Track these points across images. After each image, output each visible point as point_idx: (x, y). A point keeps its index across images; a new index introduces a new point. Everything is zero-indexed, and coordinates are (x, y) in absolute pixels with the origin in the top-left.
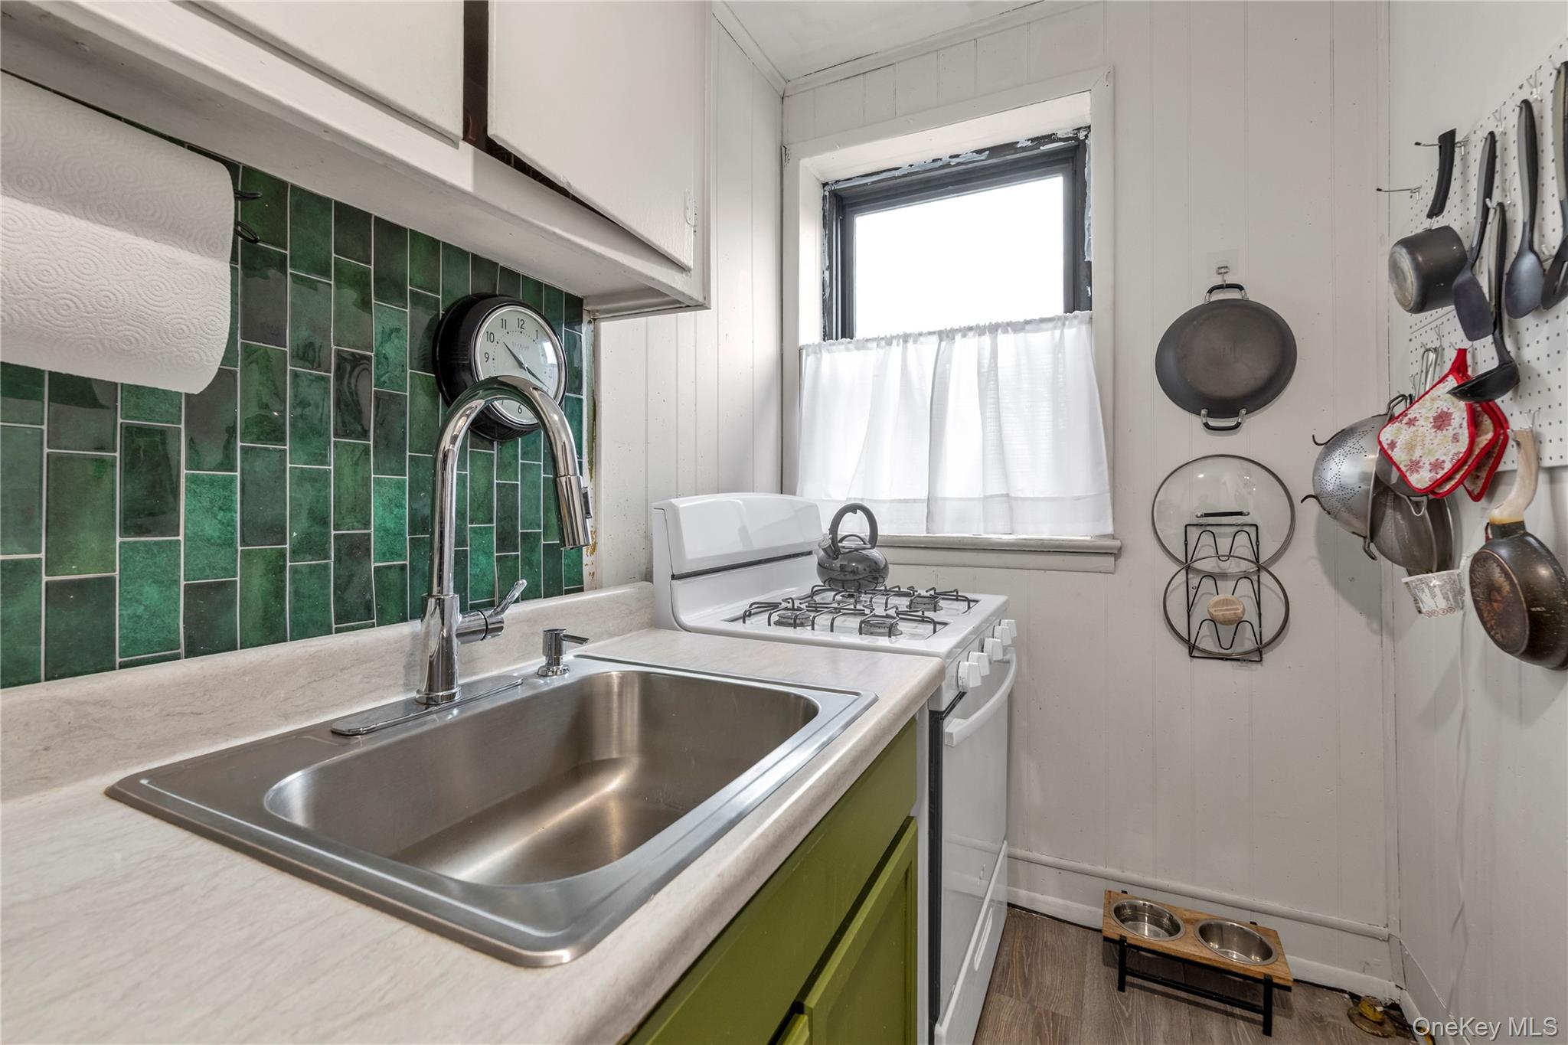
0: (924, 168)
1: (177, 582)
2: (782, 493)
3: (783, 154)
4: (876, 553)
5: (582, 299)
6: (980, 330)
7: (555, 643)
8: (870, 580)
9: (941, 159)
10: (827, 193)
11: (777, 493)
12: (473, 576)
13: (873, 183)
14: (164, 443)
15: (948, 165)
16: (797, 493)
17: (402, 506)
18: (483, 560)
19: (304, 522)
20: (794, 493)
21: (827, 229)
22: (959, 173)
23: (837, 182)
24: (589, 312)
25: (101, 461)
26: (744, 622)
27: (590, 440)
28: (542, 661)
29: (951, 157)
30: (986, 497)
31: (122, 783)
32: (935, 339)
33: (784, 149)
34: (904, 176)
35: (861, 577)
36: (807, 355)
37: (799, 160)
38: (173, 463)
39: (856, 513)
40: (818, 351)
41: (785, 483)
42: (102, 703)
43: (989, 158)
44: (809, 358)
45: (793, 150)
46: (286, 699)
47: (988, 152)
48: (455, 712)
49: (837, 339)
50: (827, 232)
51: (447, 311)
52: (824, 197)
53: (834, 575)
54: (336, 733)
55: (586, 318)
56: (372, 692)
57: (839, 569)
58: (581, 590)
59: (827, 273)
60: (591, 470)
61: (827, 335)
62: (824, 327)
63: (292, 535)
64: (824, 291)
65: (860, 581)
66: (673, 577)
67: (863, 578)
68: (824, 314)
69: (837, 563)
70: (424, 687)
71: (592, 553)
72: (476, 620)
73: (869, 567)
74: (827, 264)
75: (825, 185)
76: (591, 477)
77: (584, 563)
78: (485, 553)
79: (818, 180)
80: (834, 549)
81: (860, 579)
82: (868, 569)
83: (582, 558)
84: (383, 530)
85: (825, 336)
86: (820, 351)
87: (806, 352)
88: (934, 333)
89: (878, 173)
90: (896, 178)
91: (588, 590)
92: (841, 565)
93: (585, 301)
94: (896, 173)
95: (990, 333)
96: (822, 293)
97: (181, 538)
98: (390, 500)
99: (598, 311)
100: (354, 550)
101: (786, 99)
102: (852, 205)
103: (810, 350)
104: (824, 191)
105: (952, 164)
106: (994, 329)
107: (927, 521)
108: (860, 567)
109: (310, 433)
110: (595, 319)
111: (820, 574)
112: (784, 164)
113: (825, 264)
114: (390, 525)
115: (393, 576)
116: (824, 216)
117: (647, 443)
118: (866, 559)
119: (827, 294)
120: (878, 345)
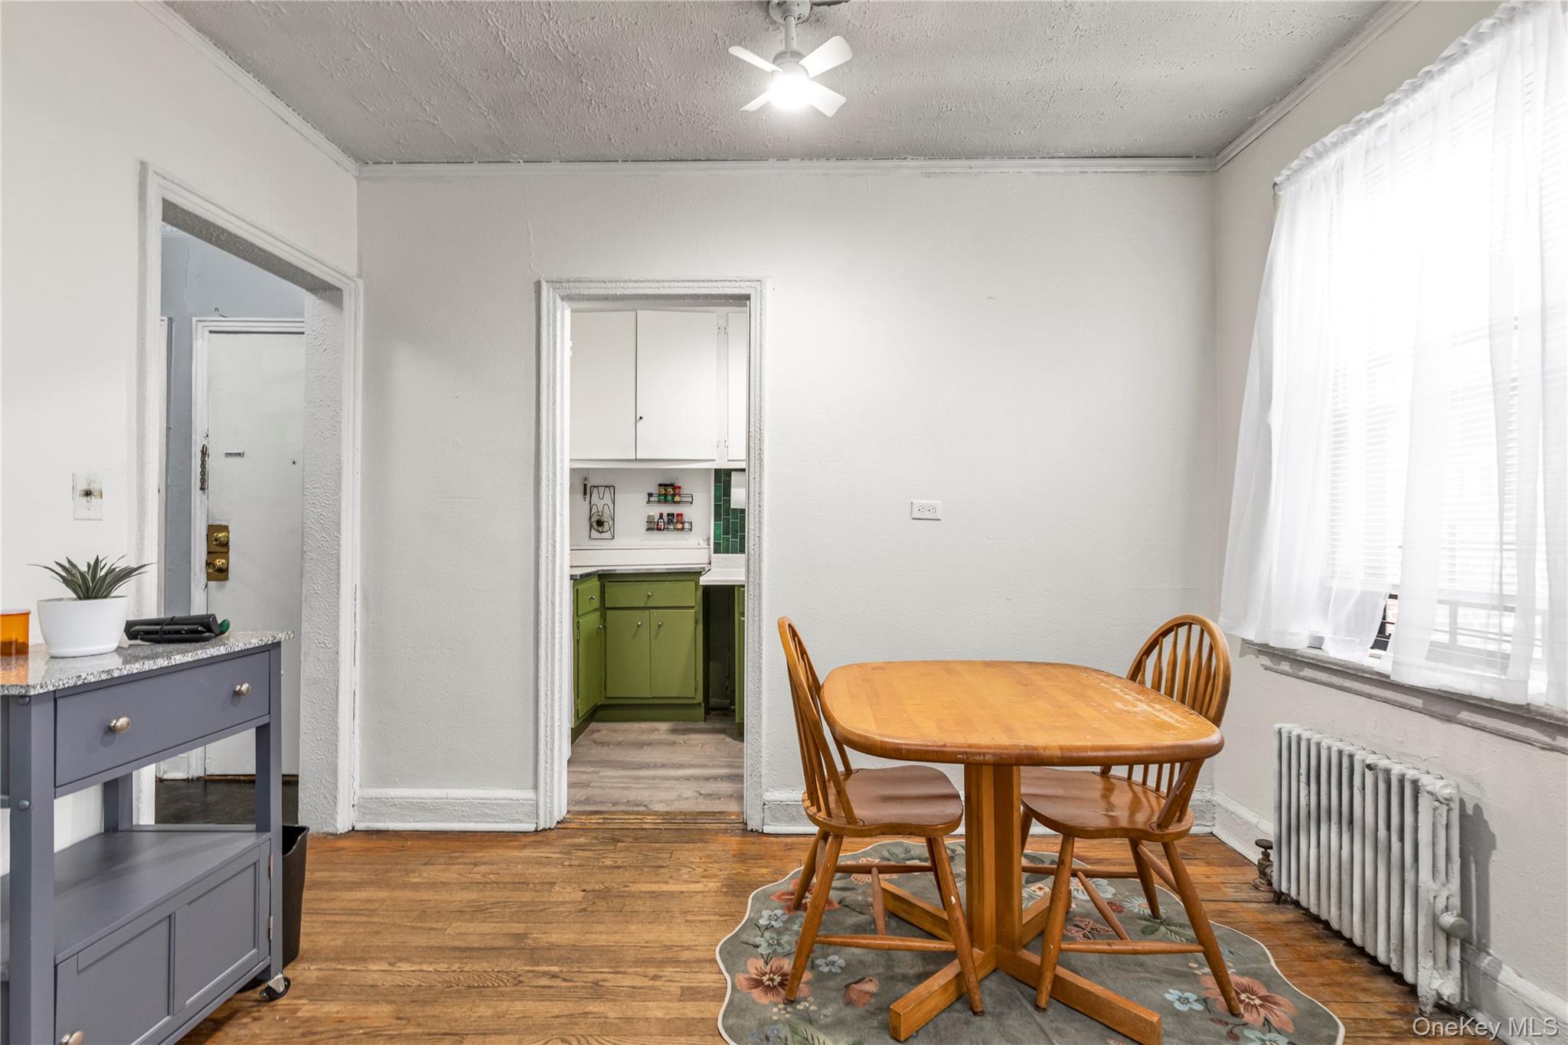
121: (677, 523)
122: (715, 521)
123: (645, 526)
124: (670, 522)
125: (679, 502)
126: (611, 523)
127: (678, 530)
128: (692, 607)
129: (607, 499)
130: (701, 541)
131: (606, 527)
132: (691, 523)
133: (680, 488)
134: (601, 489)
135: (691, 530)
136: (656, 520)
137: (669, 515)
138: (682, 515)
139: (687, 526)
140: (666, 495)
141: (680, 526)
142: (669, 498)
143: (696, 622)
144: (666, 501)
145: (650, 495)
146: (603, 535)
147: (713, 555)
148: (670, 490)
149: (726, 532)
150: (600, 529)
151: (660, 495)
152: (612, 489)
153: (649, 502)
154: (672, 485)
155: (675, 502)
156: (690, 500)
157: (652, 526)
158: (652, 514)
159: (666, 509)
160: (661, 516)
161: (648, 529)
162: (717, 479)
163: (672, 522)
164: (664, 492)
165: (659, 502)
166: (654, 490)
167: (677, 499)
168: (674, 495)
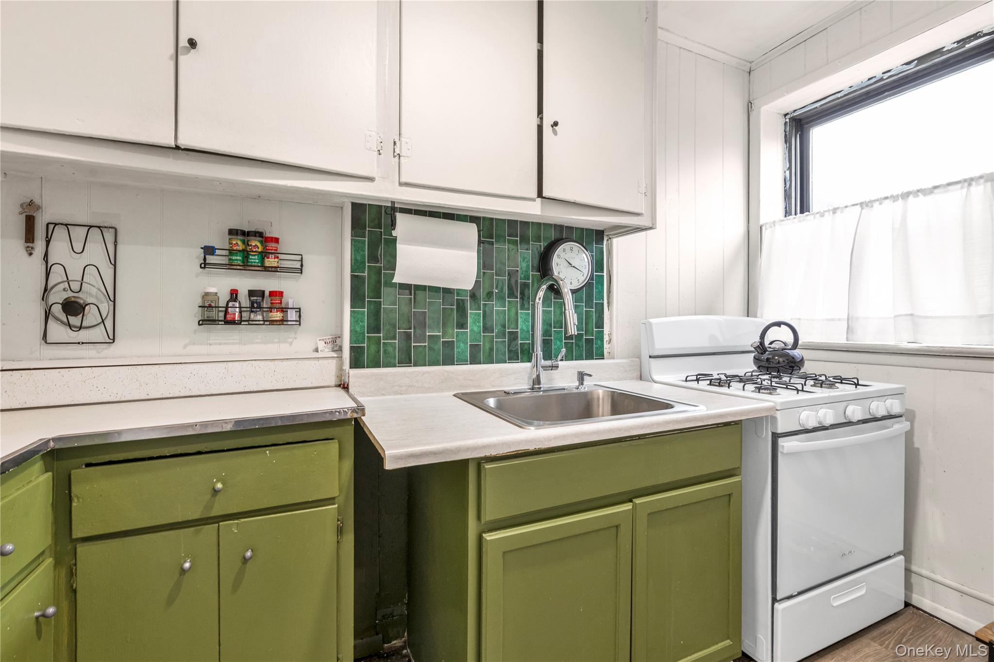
0: (860, 87)
1: (467, 343)
2: (748, 316)
3: (749, 107)
4: (796, 353)
5: (603, 231)
6: (894, 198)
7: (581, 376)
8: (788, 368)
9: (875, 77)
10: (788, 120)
11: (744, 316)
12: (555, 349)
13: (821, 106)
14: (464, 304)
15: (882, 79)
16: (758, 315)
17: (529, 322)
18: (558, 343)
19: (499, 327)
20: (755, 316)
21: (788, 144)
22: (894, 81)
23: (795, 111)
24: (607, 235)
25: (452, 309)
26: (698, 383)
27: (608, 293)
28: (577, 384)
29: (883, 73)
30: (895, 316)
31: (456, 394)
32: (858, 207)
33: (750, 104)
34: (845, 95)
35: (781, 365)
36: (766, 229)
37: (760, 108)
38: (466, 309)
39: (780, 327)
40: (773, 226)
41: (749, 310)
42: (452, 373)
43: (917, 65)
44: (767, 231)
45: (756, 103)
46: (493, 381)
47: (916, 61)
48: (541, 393)
49: (796, 214)
50: (788, 146)
51: (544, 249)
52: (786, 123)
53: (764, 364)
54: (505, 392)
55: (605, 239)
56: (517, 384)
57: (765, 360)
58: (604, 359)
59: (788, 172)
60: (608, 306)
61: (787, 213)
62: (786, 208)
63: (496, 331)
64: (785, 184)
65: (779, 368)
66: (650, 357)
67: (781, 366)
68: (785, 199)
69: (765, 356)
70: (532, 384)
71: (609, 343)
72: (548, 363)
73: (788, 360)
74: (788, 166)
75: (785, 115)
76: (609, 309)
77: (605, 347)
78: (559, 341)
79: (779, 114)
80: (761, 348)
81: (779, 366)
82: (786, 361)
83: (603, 345)
84: (522, 330)
85: (786, 213)
86: (774, 226)
87: (765, 227)
88: (857, 204)
89: (825, 98)
90: (839, 98)
91: (606, 359)
92: (767, 358)
93: (605, 231)
94: (839, 95)
95: (902, 199)
96: (784, 186)
97: (468, 330)
98: (525, 319)
99: (611, 235)
100: (513, 336)
101: (752, 73)
102: (808, 123)
103: (768, 226)
104: (786, 119)
105: (884, 78)
106: (906, 195)
107: (847, 333)
108: (781, 360)
109: (501, 298)
110: (610, 238)
111: (755, 363)
112: (750, 113)
113: (786, 166)
114: (525, 328)
115: (526, 346)
116: (786, 136)
117: (646, 291)
118: (788, 355)
119: (788, 186)
120: (814, 218)
121: (270, 309)
122: (353, 306)
123: (194, 313)
124: (255, 307)
125: (275, 269)
126: (105, 307)
127: (272, 322)
128: (330, 501)
129: (96, 253)
130: (321, 345)
131: (91, 316)
132: (299, 310)
133: (277, 240)
134: (79, 234)
135: (299, 322)
136: (222, 303)
137: (251, 293)
138: (281, 294)
139: (292, 315)
140: (246, 254)
141: (277, 315)
142: (254, 259)
143: (340, 531)
144: (246, 266)
145: (209, 250)
146: (83, 335)
147: (350, 370)
148: (255, 242)
149: (375, 328)
150: (75, 321)
151: (231, 252)
152: (109, 236)
153: (204, 265)
154: (259, 234)
155: (266, 269)
156: (298, 265)
157: (213, 314)
158: (213, 290)
159: (245, 282)
160: (234, 295)
161: (203, 322)
162: (357, 225)
163: (260, 307)
164: (241, 247)
165: (230, 266)
166: (219, 241)
167: (270, 262)
168: (264, 255)
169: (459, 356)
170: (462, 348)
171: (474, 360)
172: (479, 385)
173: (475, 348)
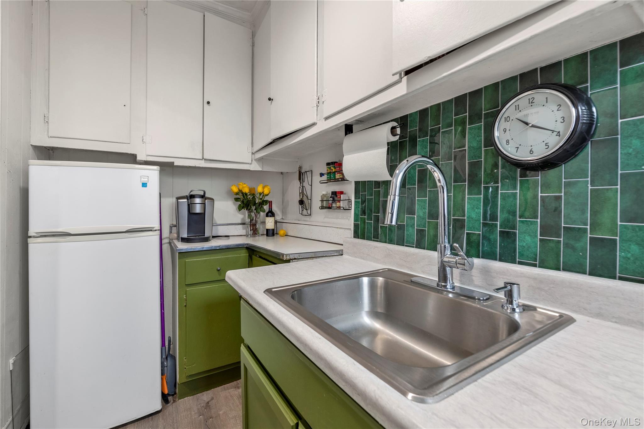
169: (408, 238)
170: (412, 233)
171: (419, 245)
172: (411, 268)
173: (421, 232)
